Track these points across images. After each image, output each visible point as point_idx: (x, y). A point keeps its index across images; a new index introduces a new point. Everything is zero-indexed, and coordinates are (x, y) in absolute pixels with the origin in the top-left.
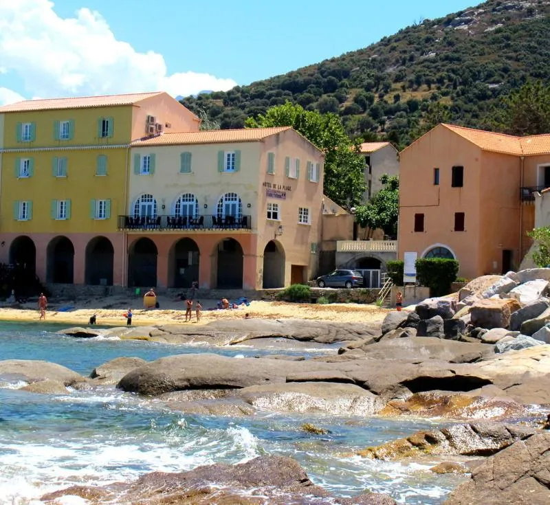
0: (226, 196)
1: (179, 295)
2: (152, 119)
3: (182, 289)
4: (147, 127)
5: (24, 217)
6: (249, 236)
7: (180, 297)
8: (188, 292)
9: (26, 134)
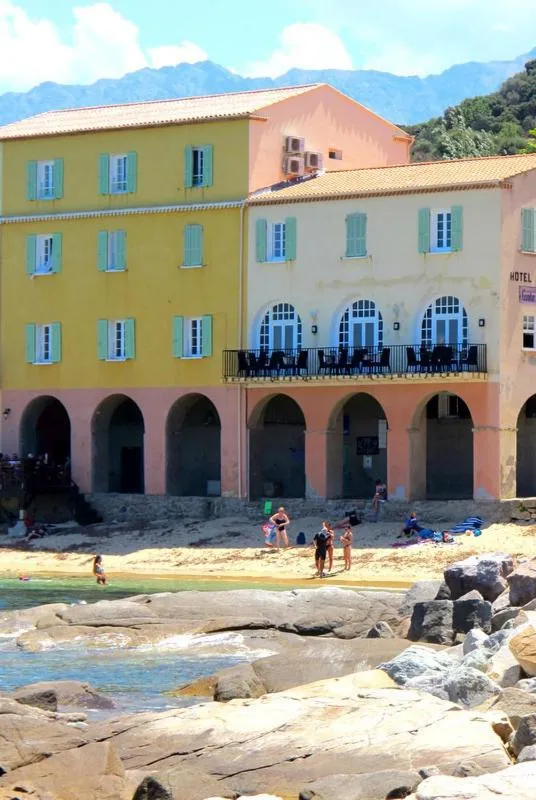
0: (438, 302)
1: (347, 514)
2: (296, 144)
3: (354, 501)
4: (285, 161)
5: (47, 356)
6: (484, 386)
7: (348, 518)
8: (366, 507)
9: (47, 184)
